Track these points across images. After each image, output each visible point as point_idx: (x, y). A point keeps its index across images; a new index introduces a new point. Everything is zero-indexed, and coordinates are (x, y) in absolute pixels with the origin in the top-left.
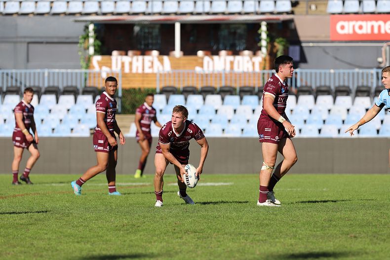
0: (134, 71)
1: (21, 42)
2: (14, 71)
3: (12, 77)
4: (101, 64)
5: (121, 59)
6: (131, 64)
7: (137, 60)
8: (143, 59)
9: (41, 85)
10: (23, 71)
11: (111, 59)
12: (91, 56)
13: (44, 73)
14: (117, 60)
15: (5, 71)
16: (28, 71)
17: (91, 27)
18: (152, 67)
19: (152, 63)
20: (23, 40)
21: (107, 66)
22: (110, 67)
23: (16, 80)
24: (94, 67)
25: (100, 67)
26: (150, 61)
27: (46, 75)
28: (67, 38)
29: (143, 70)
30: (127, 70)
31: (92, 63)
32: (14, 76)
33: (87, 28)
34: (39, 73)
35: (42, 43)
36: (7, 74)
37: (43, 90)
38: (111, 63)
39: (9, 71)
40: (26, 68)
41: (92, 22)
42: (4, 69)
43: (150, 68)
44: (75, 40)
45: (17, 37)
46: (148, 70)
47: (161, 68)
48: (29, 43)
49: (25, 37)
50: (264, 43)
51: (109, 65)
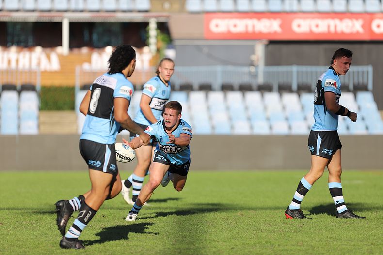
50: (152, 40)
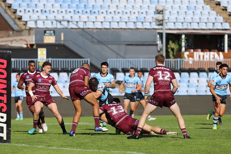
0: (205, 60)
4: (189, 56)
5: (199, 54)
6: (203, 56)
7: (207, 54)
8: (210, 54)
11: (193, 54)
17: (183, 36)
18: (214, 58)
24: (185, 58)
25: (189, 58)
26: (213, 55)
29: (210, 59)
30: (201, 59)
41: (184, 34)
47: (218, 58)
51: (193, 57)
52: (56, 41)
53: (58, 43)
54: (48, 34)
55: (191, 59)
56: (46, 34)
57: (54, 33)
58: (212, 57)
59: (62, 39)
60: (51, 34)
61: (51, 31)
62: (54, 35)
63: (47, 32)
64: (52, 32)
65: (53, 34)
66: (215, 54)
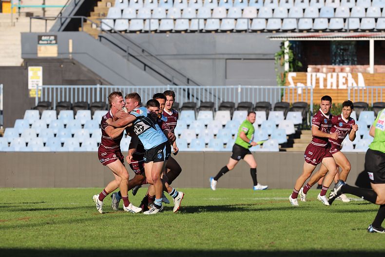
0: (329, 87)
1: (219, 59)
2: (213, 87)
3: (210, 93)
4: (296, 81)
5: (316, 75)
6: (325, 80)
7: (332, 76)
8: (338, 75)
9: (234, 101)
10: (222, 87)
11: (306, 76)
12: (287, 72)
13: (237, 89)
14: (312, 75)
15: (204, 87)
16: (225, 87)
17: (287, 44)
18: (346, 83)
19: (347, 80)
20: (221, 56)
21: (302, 83)
22: (305, 83)
23: (215, 96)
24: (289, 83)
25: (295, 83)
26: (344, 77)
27: (239, 90)
28: (264, 55)
29: (338, 86)
30: (321, 86)
31: (287, 79)
32: (212, 92)
33: (283, 44)
34: (232, 89)
35: (240, 59)
36: (206, 90)
37: (236, 106)
38: (306, 80)
39: (208, 87)
40: (225, 85)
42: (203, 85)
43: (344, 84)
44: (272, 57)
45: (216, 54)
46: (341, 87)
47: (355, 85)
48: (227, 59)
49: (223, 54)
51: (304, 81)
52: (59, 53)
53: (62, 57)
54: (46, 42)
55: (299, 85)
56: (41, 42)
57: (56, 39)
58: (342, 80)
59: (71, 50)
60: (51, 41)
61: (50, 36)
62: (56, 43)
63: (43, 38)
64: (52, 38)
65: (54, 42)
66: (347, 76)
